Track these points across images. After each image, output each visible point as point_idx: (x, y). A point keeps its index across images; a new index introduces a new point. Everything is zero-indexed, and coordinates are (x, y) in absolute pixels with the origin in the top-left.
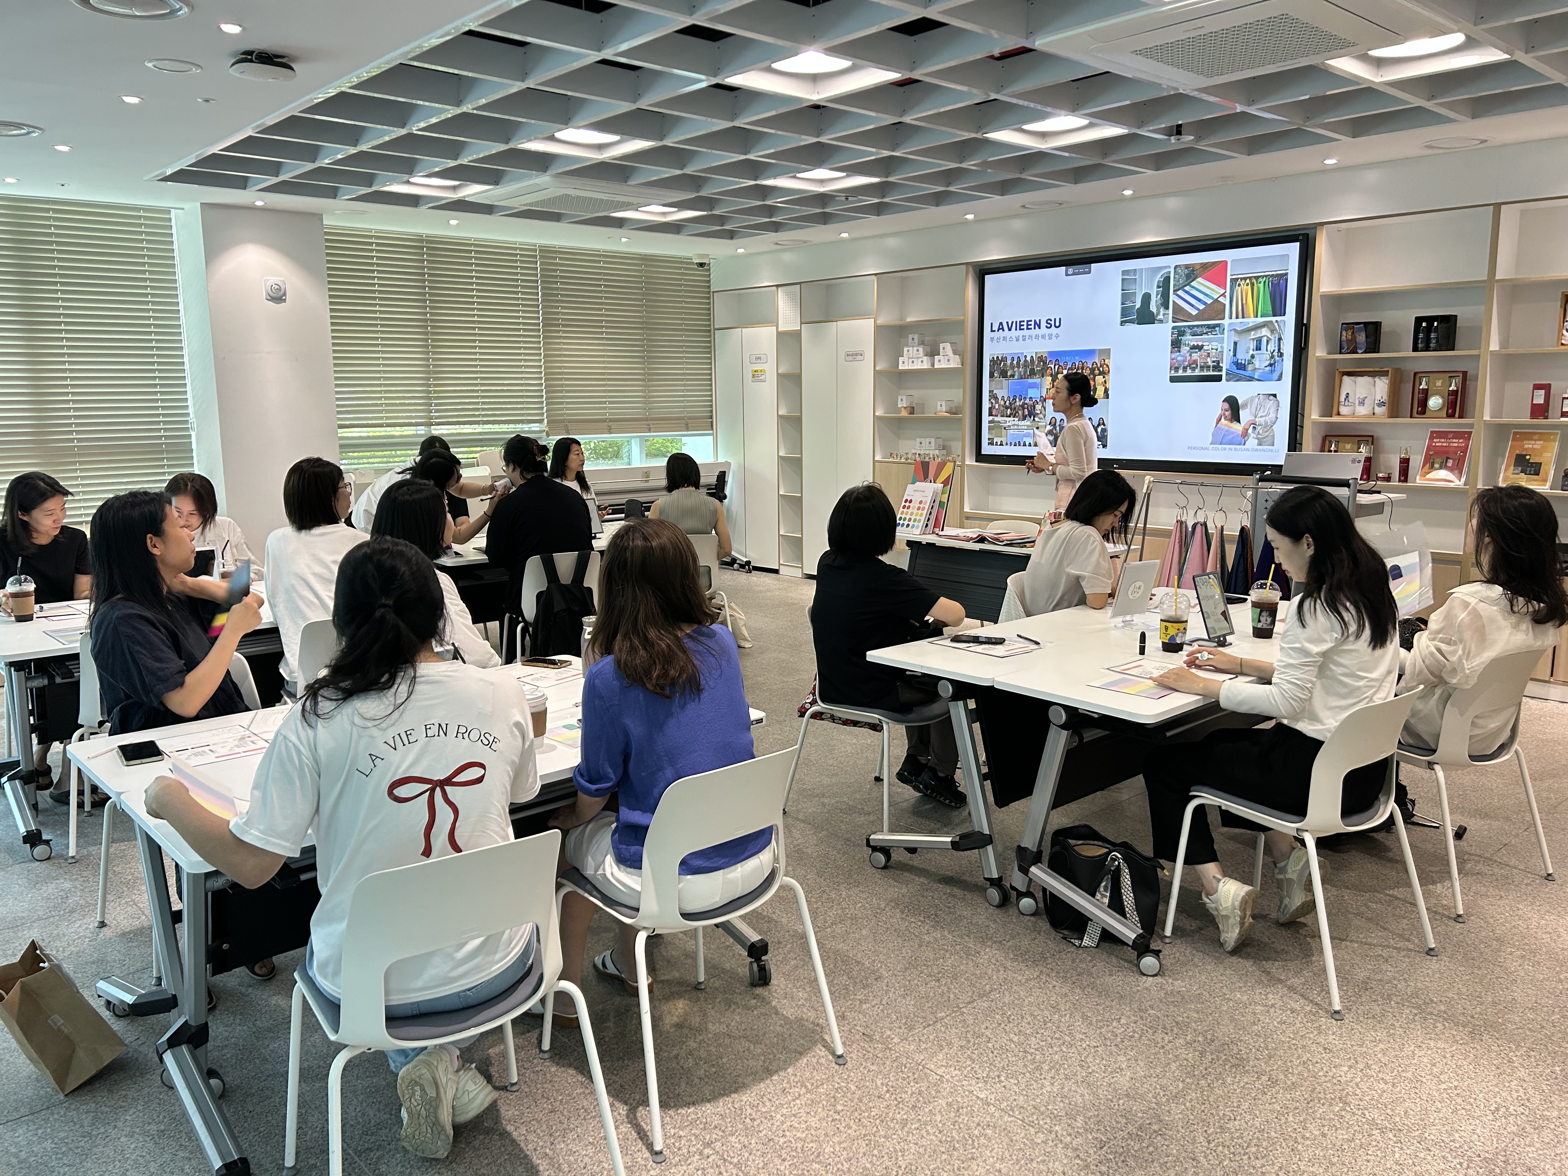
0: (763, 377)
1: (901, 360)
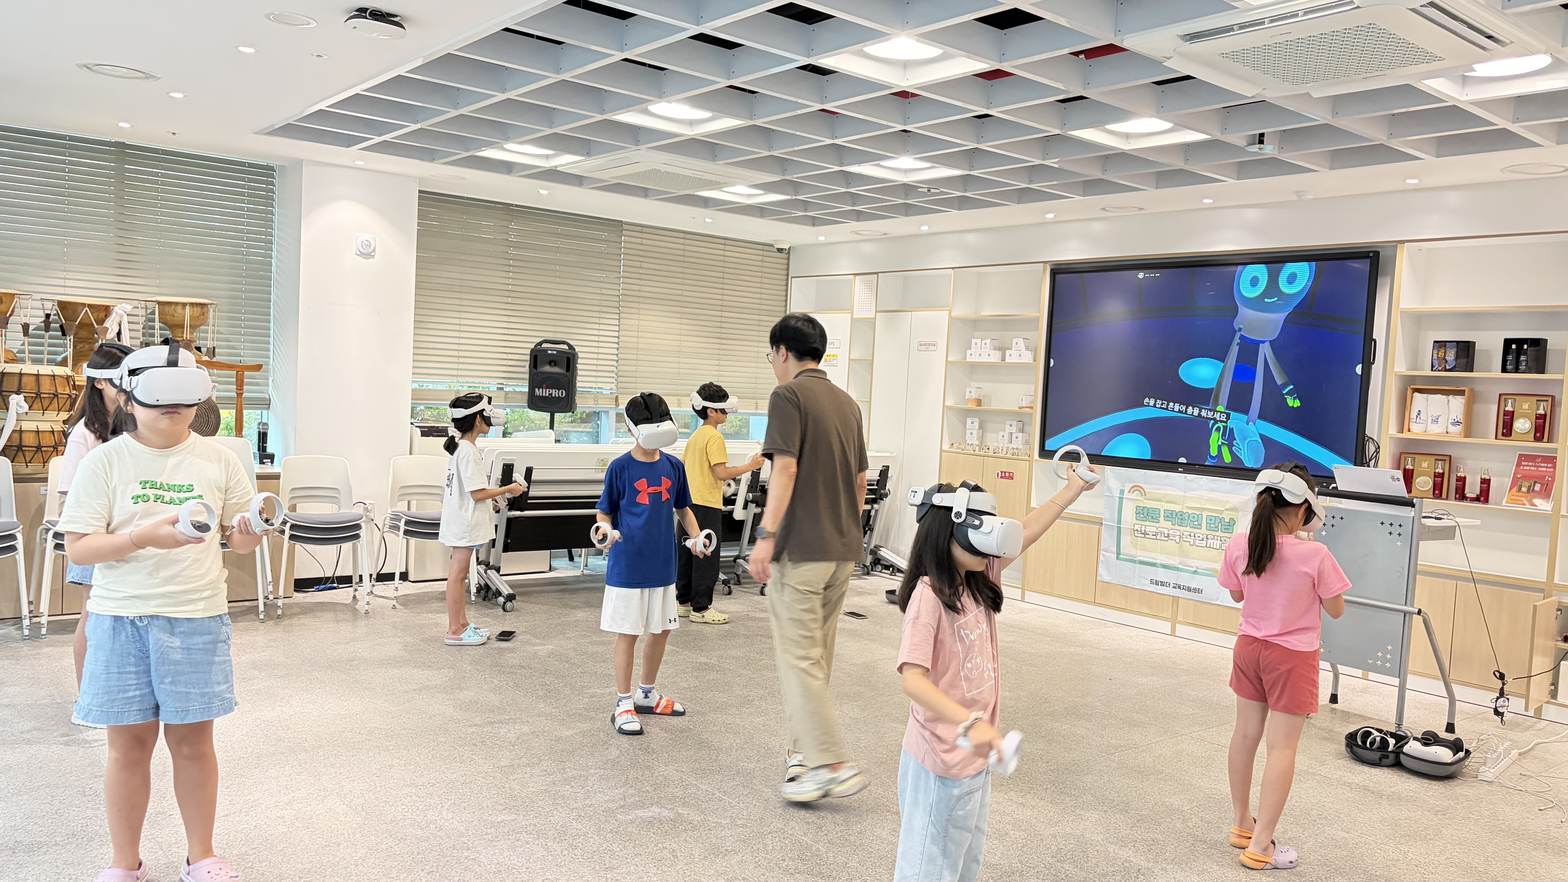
0: (835, 361)
1: (969, 352)
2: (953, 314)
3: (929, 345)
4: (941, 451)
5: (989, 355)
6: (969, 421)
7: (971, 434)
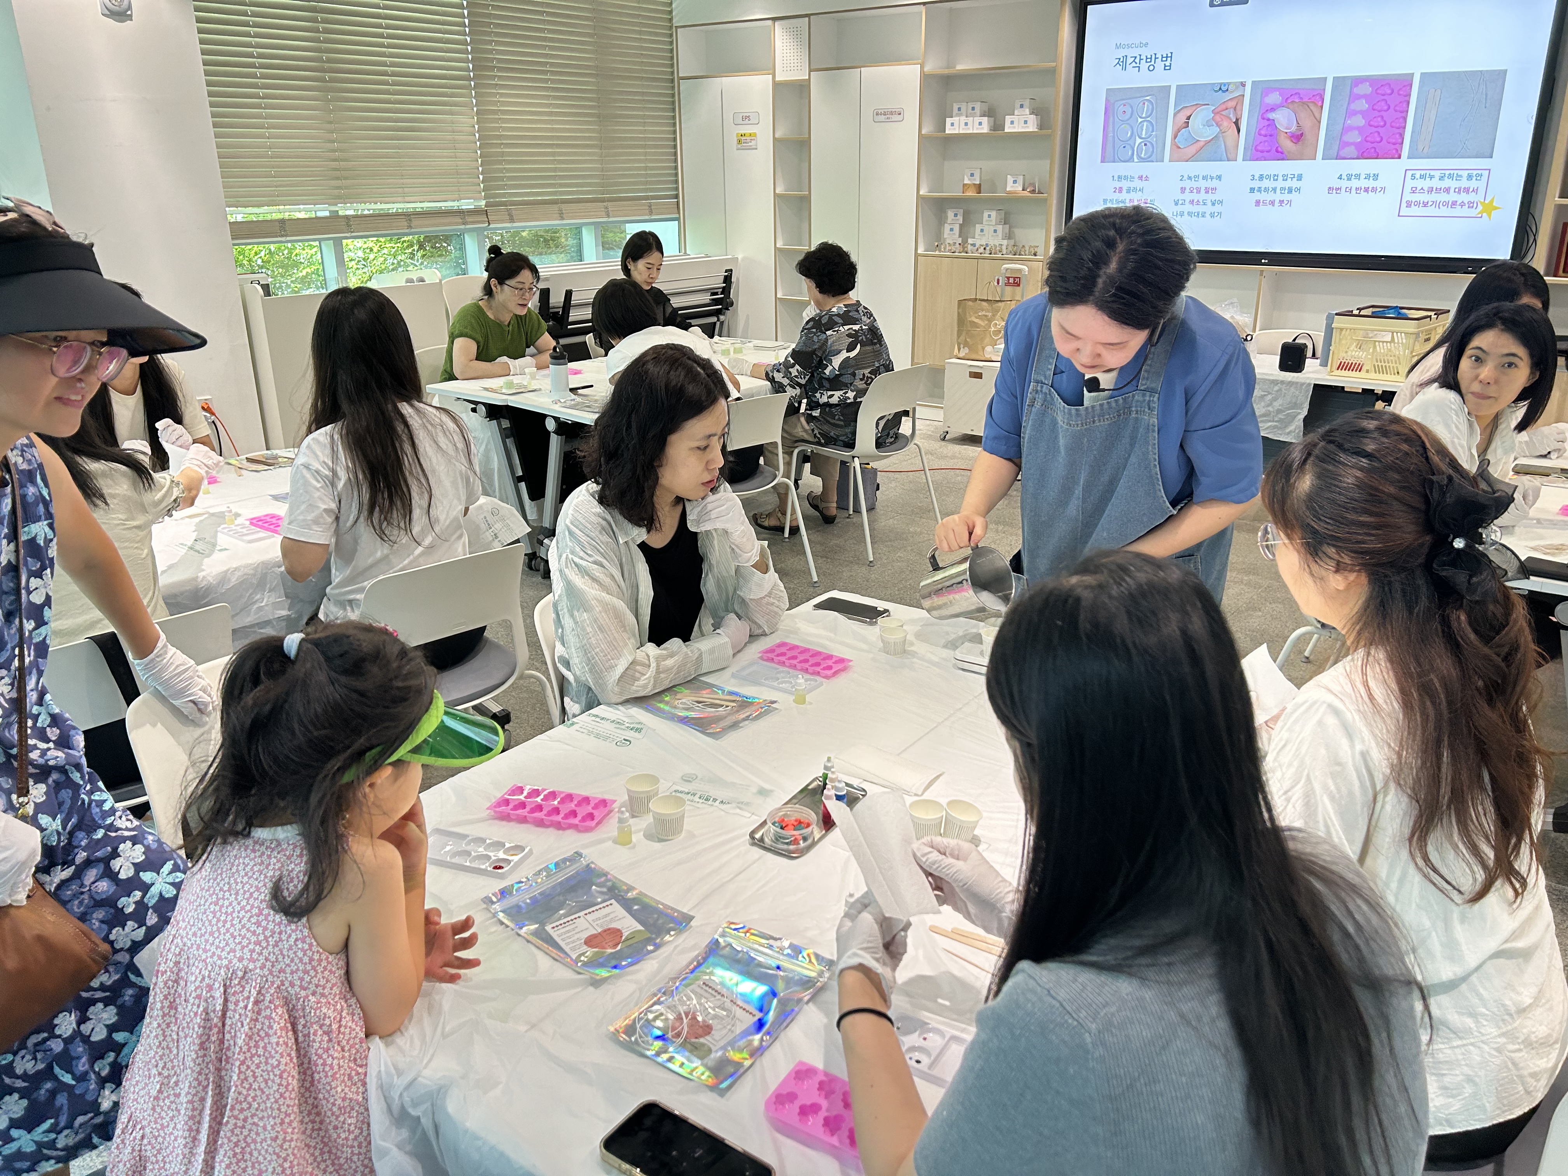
0: (753, 143)
1: (949, 121)
3: (891, 113)
4: (917, 255)
5: (977, 124)
6: (950, 214)
7: (952, 230)
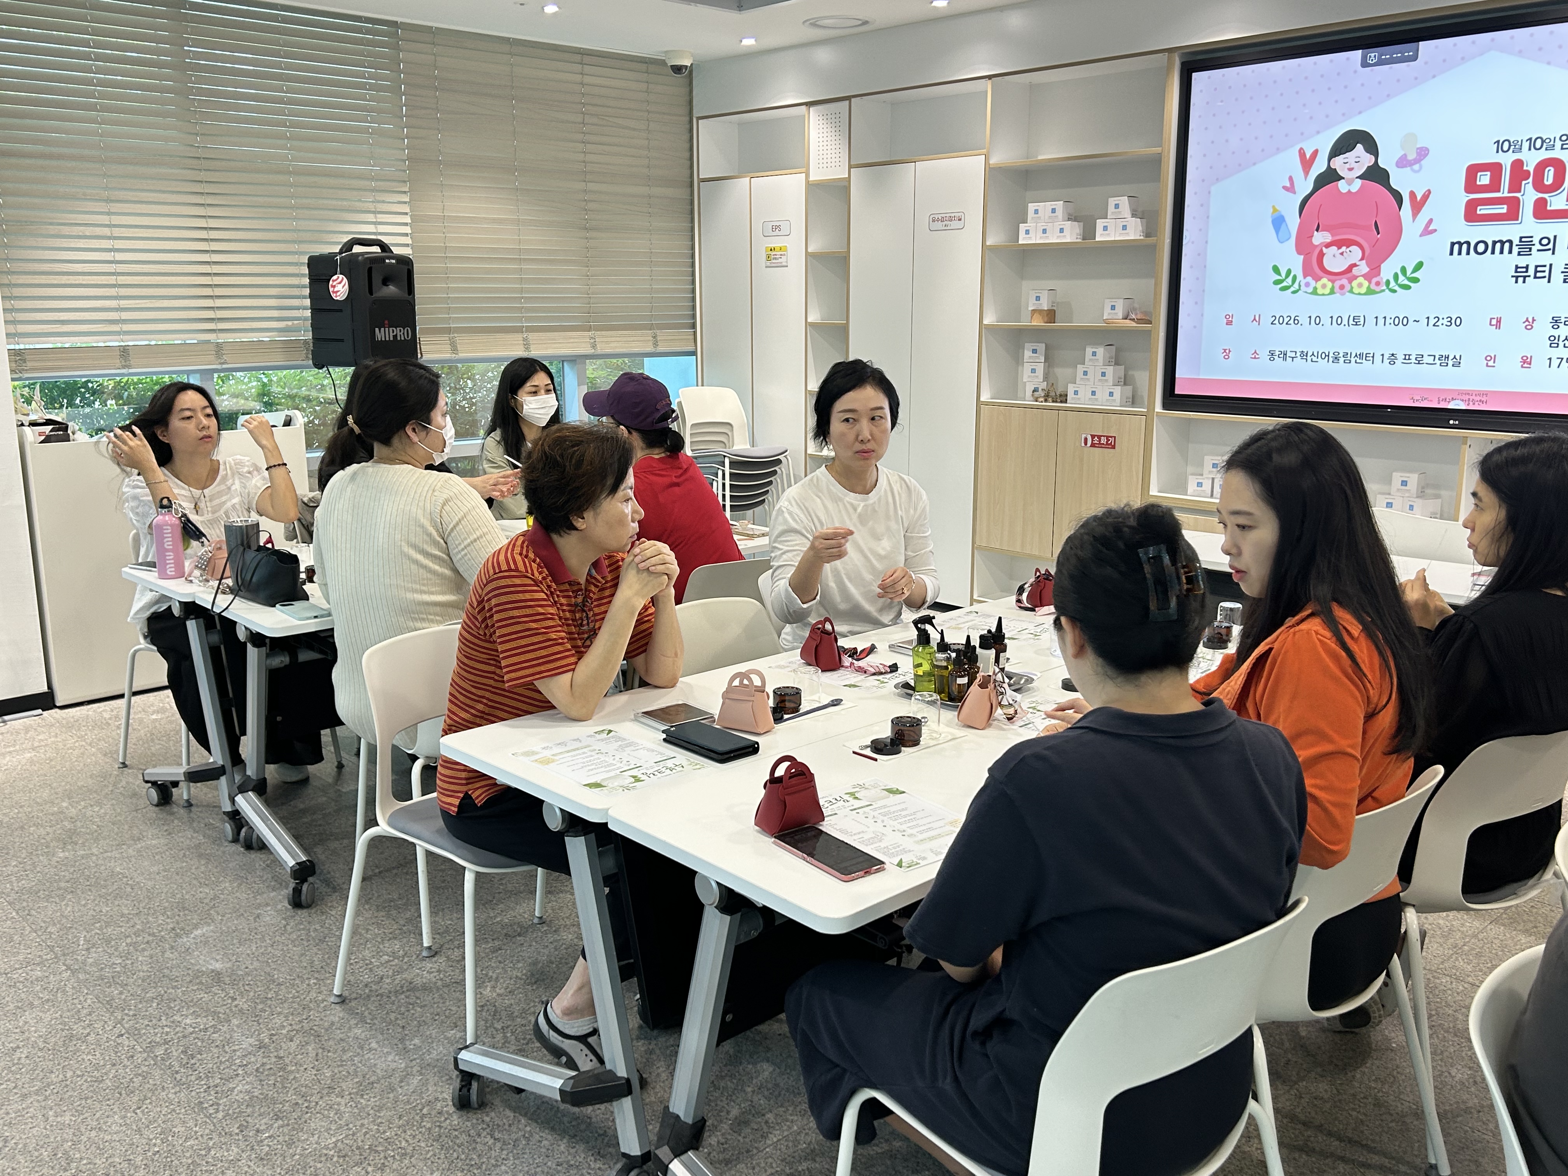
0: (784, 259)
1: (1022, 227)
2: (993, 161)
3: (951, 219)
4: (979, 404)
5: (1062, 230)
6: (1028, 349)
7: (1032, 370)
